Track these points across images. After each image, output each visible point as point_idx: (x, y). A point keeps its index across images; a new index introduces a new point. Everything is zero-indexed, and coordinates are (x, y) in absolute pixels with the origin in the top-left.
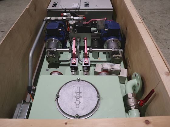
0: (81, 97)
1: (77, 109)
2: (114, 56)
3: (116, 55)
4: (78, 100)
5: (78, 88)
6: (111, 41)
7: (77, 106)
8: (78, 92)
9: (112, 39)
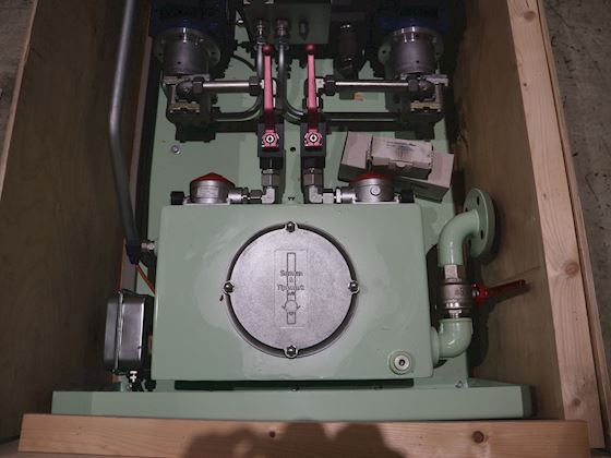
0: (302, 287)
1: (291, 327)
2: (415, 105)
3: (421, 101)
4: (292, 297)
5: (291, 257)
6: (409, 38)
7: (291, 318)
8: (291, 269)
9: (413, 29)
